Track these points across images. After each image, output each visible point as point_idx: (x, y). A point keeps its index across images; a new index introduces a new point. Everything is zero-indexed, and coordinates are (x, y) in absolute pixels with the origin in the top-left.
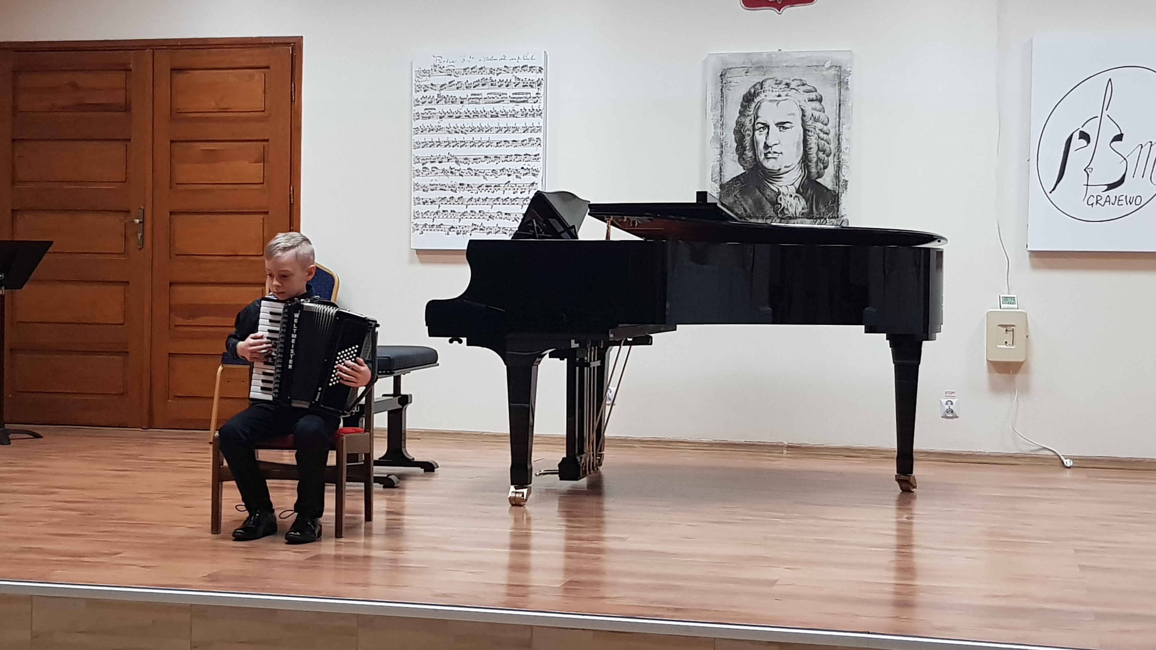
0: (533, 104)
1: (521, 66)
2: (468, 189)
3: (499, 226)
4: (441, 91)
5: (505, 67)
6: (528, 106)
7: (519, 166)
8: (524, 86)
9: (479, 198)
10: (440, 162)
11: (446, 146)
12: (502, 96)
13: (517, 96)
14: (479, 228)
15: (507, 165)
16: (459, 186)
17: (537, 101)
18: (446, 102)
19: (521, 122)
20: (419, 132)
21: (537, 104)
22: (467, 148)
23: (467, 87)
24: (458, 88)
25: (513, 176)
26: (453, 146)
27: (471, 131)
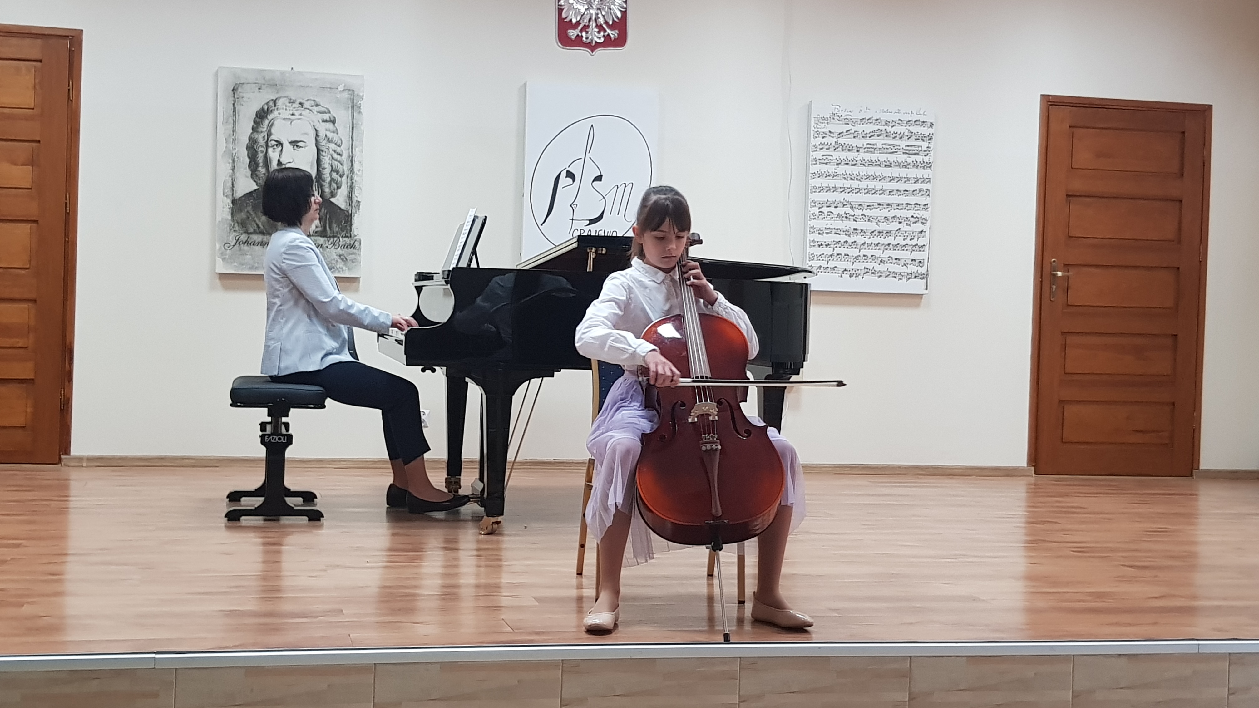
0: (924, 157)
1: (914, 120)
2: (862, 234)
3: (889, 270)
4: (839, 139)
5: (900, 120)
6: (919, 158)
7: (909, 214)
8: (916, 139)
9: (872, 243)
10: (836, 207)
11: (841, 192)
12: (896, 148)
13: (909, 148)
14: (870, 272)
15: (898, 213)
16: (853, 231)
17: (928, 154)
18: (843, 150)
19: (912, 173)
20: (817, 177)
21: (928, 157)
22: (861, 195)
23: (863, 137)
24: (854, 137)
25: (904, 224)
26: (849, 193)
27: (865, 179)
